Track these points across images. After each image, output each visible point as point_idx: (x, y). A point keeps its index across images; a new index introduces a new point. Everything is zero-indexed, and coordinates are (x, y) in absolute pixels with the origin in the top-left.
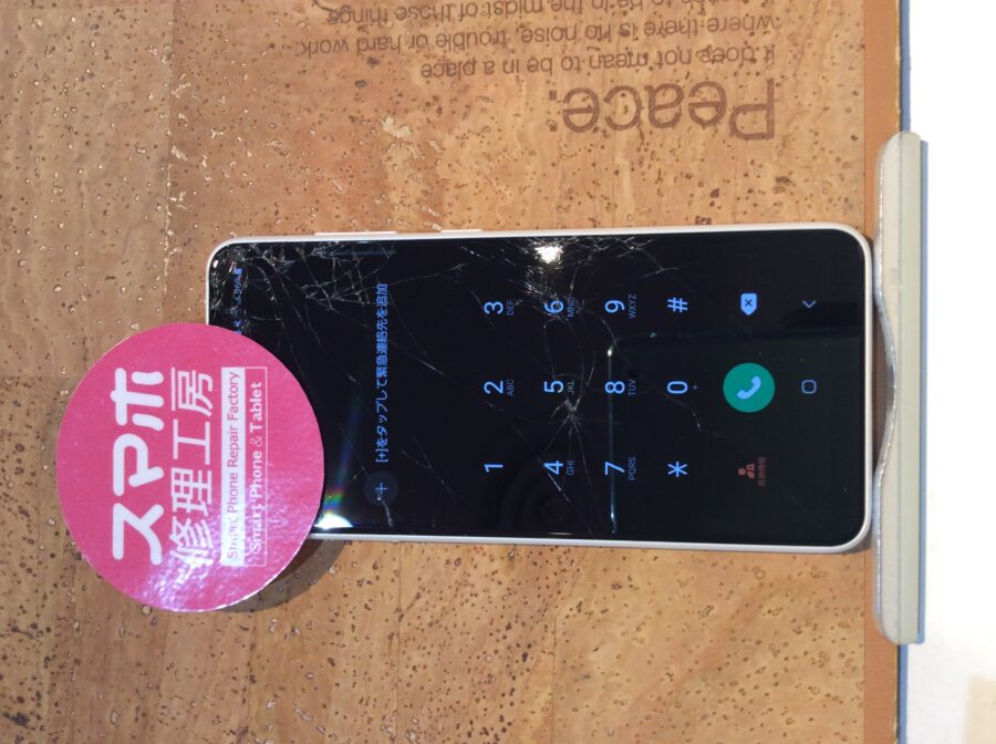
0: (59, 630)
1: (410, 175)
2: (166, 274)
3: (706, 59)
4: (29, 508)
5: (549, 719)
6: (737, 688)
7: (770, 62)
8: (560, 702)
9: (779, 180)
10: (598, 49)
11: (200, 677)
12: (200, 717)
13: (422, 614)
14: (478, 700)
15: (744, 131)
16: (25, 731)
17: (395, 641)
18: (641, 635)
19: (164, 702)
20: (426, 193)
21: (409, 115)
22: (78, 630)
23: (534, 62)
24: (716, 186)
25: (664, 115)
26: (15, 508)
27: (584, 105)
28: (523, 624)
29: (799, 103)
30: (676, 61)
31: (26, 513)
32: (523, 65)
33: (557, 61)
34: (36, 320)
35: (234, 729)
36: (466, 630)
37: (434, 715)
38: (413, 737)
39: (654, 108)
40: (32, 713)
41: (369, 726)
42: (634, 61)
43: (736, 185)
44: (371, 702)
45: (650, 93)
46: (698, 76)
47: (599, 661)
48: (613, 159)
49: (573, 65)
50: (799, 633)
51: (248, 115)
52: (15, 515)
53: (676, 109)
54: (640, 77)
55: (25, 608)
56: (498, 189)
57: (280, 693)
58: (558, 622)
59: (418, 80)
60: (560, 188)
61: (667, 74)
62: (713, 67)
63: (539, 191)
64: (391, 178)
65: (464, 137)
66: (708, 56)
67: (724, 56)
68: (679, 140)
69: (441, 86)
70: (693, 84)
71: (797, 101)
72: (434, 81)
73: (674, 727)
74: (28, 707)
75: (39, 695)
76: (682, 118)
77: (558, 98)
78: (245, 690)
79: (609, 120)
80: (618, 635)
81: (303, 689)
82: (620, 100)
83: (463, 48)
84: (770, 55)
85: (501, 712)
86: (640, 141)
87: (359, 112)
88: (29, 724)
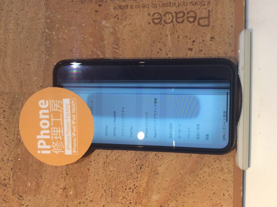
0: (15, 161)
1: (110, 37)
2: (44, 64)
3: (191, 4)
4: (7, 127)
5: (147, 185)
6: (199, 177)
7: (209, 5)
8: (150, 180)
9: (211, 38)
10: (162, 2)
11: (53, 173)
12: (53, 184)
13: (113, 156)
14: (128, 180)
15: (202, 24)
16: (6, 188)
17: (106, 164)
18: (172, 162)
19: (43, 180)
20: (114, 41)
21: (110, 20)
22: (20, 161)
23: (144, 5)
24: (194, 39)
25: (180, 20)
26: (3, 127)
27: (158, 17)
28: (140, 159)
29: (217, 17)
30: (183, 5)
31: (6, 129)
32: (141, 6)
33: (150, 5)
34: (9, 76)
35: (62, 188)
36: (125, 161)
37: (116, 184)
38: (110, 190)
39: (177, 18)
40: (8, 183)
41: (99, 187)
42: (172, 5)
43: (200, 39)
44: (99, 180)
45: (176, 14)
46: (189, 9)
47: (161, 170)
48: (166, 32)
49: (155, 6)
50: (216, 162)
51: (66, 20)
52: (3, 129)
53: (183, 18)
54: (173, 9)
55: (6, 155)
56: (134, 40)
57: (74, 178)
58: (150, 159)
59: (112, 10)
60: (151, 40)
61: (181, 9)
62: (193, 7)
63: (146, 41)
64: (105, 37)
65: (125, 26)
66: (192, 3)
67: (196, 4)
68: (184, 27)
69: (118, 12)
70: (188, 11)
71: (216, 16)
72: (117, 11)
73: (181, 187)
74: (7, 181)
75: (9, 178)
76: (185, 21)
77: (151, 15)
78: (65, 177)
79: (165, 21)
80: (166, 162)
81: (81, 177)
82: (167, 16)
83: (125, 2)
84: (209, 3)
85: (134, 183)
86: (173, 27)
87: (96, 19)
88: (7, 186)
